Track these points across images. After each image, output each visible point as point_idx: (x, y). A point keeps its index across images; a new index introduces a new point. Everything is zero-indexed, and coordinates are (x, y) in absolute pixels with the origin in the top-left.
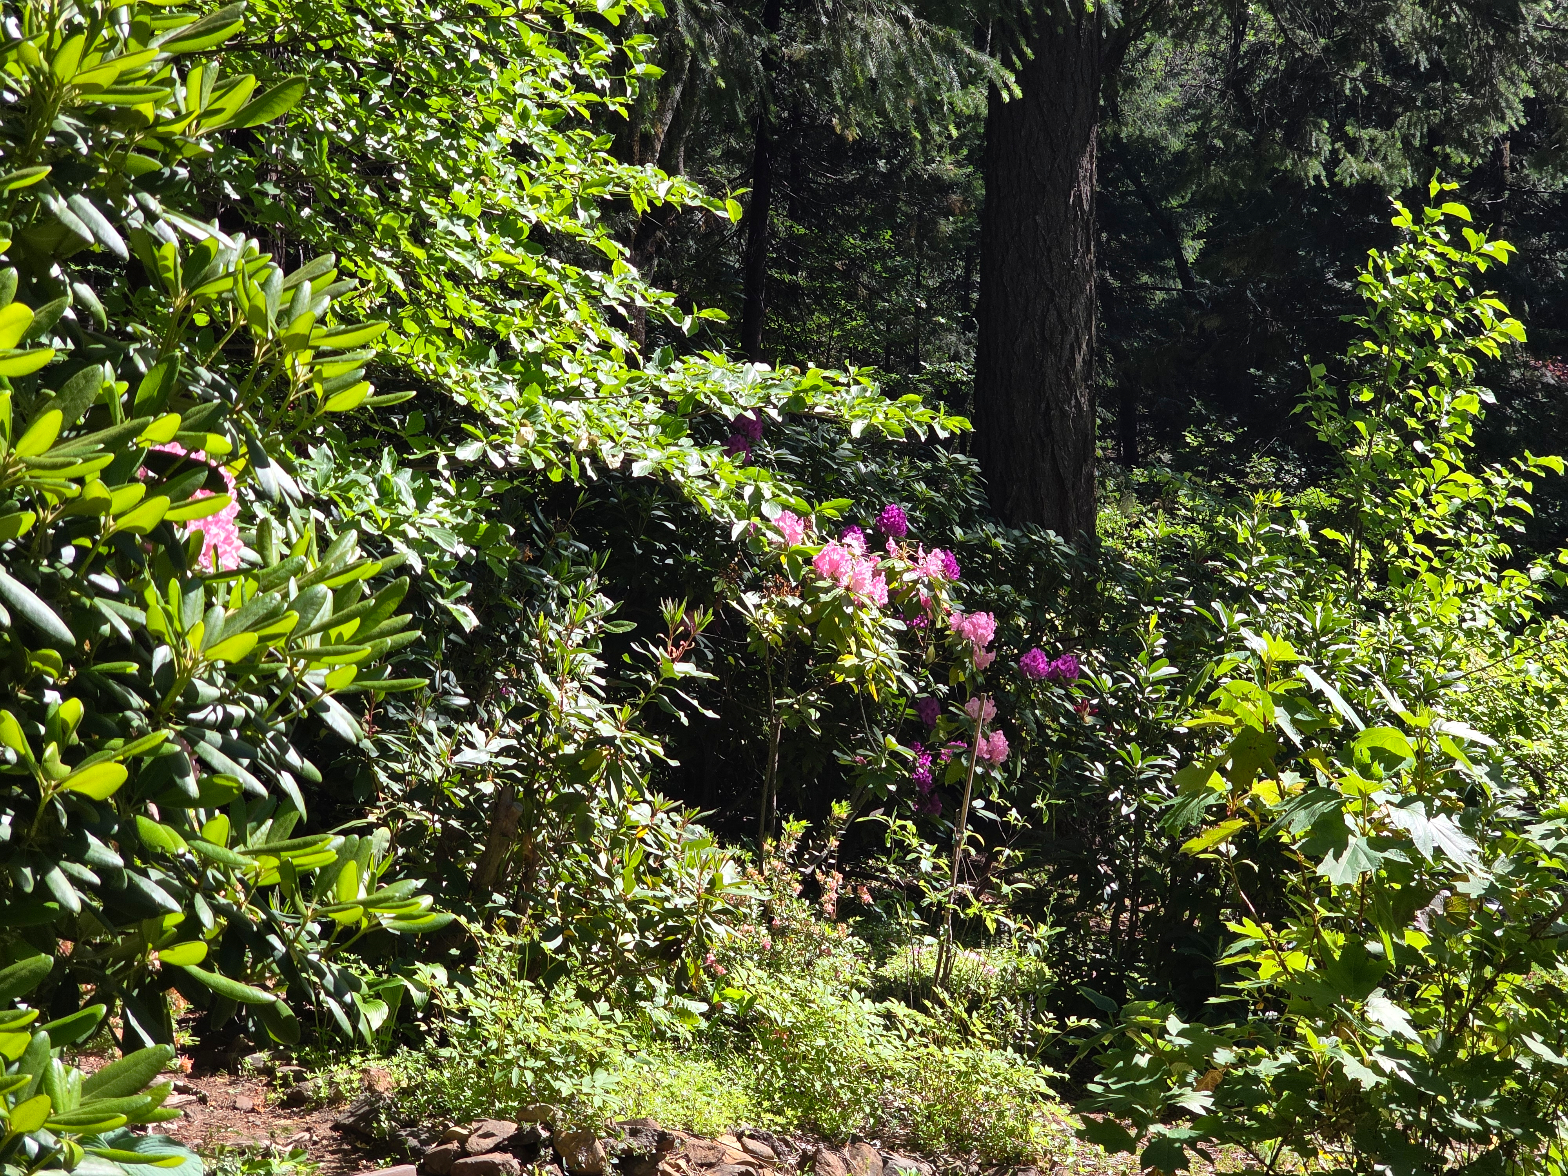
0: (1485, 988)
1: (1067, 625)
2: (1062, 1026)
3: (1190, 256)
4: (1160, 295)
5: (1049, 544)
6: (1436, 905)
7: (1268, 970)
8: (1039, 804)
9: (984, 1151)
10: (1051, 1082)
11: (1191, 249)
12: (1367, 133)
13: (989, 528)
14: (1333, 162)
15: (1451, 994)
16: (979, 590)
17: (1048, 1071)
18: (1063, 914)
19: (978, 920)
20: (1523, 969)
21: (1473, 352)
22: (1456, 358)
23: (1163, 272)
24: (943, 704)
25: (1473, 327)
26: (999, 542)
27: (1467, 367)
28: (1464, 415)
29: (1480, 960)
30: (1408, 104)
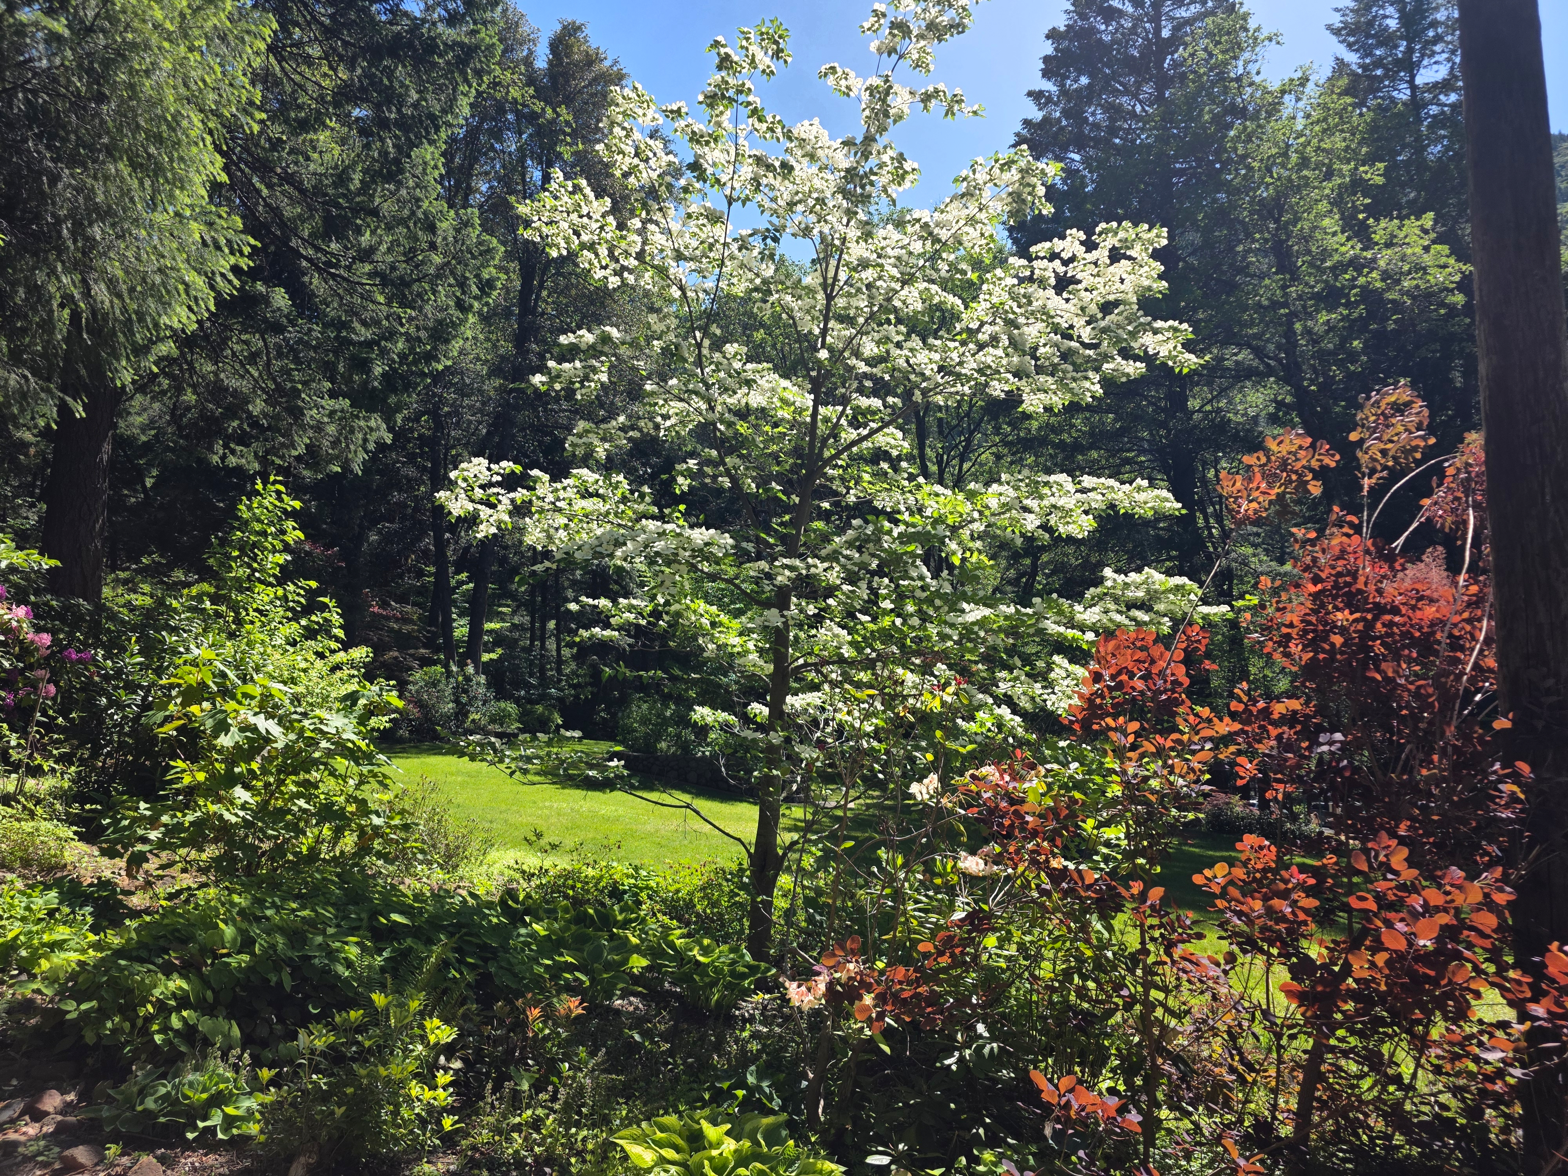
0: (282, 782)
1: (86, 638)
2: (83, 809)
3: (148, 485)
4: (133, 500)
5: (79, 605)
6: (265, 753)
7: (187, 780)
8: (74, 715)
9: (40, 865)
10: (75, 833)
11: (149, 482)
12: (239, 448)
13: (49, 597)
14: (223, 458)
15: (267, 785)
16: (42, 623)
17: (75, 828)
18: (82, 762)
19: (40, 766)
20: (297, 774)
21: (282, 541)
22: (275, 542)
23: (136, 491)
24: (22, 671)
25: (283, 532)
26: (54, 603)
27: (279, 546)
28: (278, 564)
29: (279, 772)
30: (257, 439)
